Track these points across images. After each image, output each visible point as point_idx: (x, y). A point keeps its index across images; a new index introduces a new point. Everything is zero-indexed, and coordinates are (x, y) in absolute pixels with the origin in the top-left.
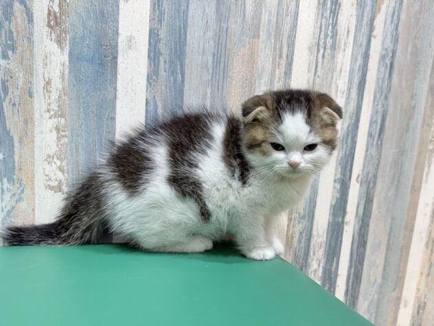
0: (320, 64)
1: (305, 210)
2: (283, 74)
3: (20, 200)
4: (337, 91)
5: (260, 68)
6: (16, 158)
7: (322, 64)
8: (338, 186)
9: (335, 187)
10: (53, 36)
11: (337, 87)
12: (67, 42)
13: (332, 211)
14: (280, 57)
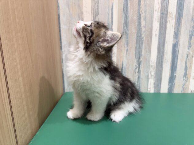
3: (187, 82)
6: (187, 72)
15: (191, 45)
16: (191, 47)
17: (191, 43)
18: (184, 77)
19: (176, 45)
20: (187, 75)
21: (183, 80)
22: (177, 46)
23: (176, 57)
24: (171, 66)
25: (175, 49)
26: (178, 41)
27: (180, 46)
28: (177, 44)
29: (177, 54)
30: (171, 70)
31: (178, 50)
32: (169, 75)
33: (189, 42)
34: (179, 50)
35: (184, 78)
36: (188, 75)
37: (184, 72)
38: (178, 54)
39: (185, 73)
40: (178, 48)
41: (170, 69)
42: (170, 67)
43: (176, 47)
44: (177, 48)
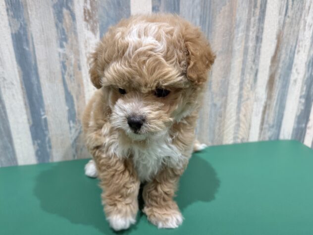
0: (290, 7)
1: (274, 121)
2: (257, 21)
4: (305, 26)
5: (238, 19)
7: (292, 6)
8: (303, 101)
9: (300, 102)
10: (89, 27)
11: (305, 22)
12: (98, 29)
13: (296, 120)
14: (255, 6)
15: (64, 34)
16: (66, 40)
17: (63, 29)
18: (71, 122)
19: (24, 38)
20: (77, 116)
21: (70, 128)
22: (27, 41)
23: (33, 72)
24: (26, 96)
25: (24, 49)
26: (26, 25)
27: (34, 41)
28: (25, 34)
29: (33, 62)
30: (28, 106)
31: (31, 50)
32: (28, 120)
33: (57, 26)
34: (34, 51)
35: (72, 125)
36: (79, 114)
37: (67, 108)
38: (35, 61)
39: (69, 111)
40: (31, 45)
41: (25, 104)
42: (24, 98)
43: (25, 44)
44: (28, 45)
